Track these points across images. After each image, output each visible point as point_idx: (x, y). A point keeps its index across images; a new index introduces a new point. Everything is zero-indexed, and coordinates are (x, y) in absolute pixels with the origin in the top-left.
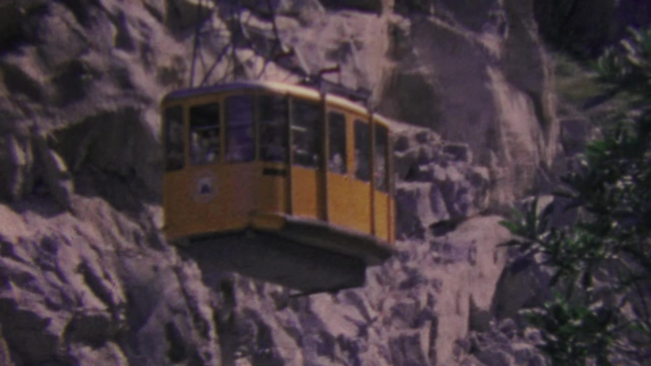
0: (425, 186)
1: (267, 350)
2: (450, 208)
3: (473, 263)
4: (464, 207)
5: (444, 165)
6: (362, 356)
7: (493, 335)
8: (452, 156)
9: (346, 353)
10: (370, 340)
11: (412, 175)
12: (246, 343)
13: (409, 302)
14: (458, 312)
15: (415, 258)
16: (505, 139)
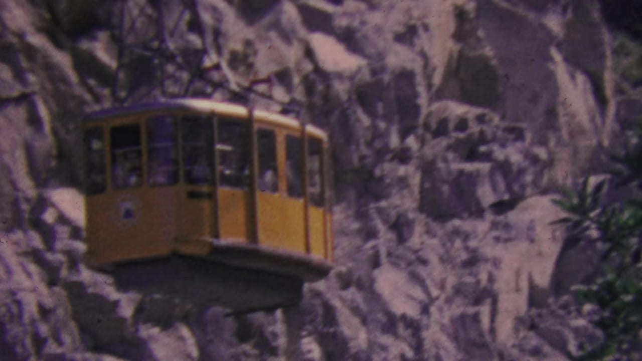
0: (484, 167)
1: (332, 330)
2: (509, 188)
3: (532, 241)
4: (523, 187)
5: (503, 146)
6: (425, 334)
7: (552, 313)
8: (512, 136)
9: (409, 331)
10: (432, 319)
11: (472, 155)
12: (312, 321)
13: (470, 280)
14: (518, 290)
15: (476, 237)
16: (562, 120)
